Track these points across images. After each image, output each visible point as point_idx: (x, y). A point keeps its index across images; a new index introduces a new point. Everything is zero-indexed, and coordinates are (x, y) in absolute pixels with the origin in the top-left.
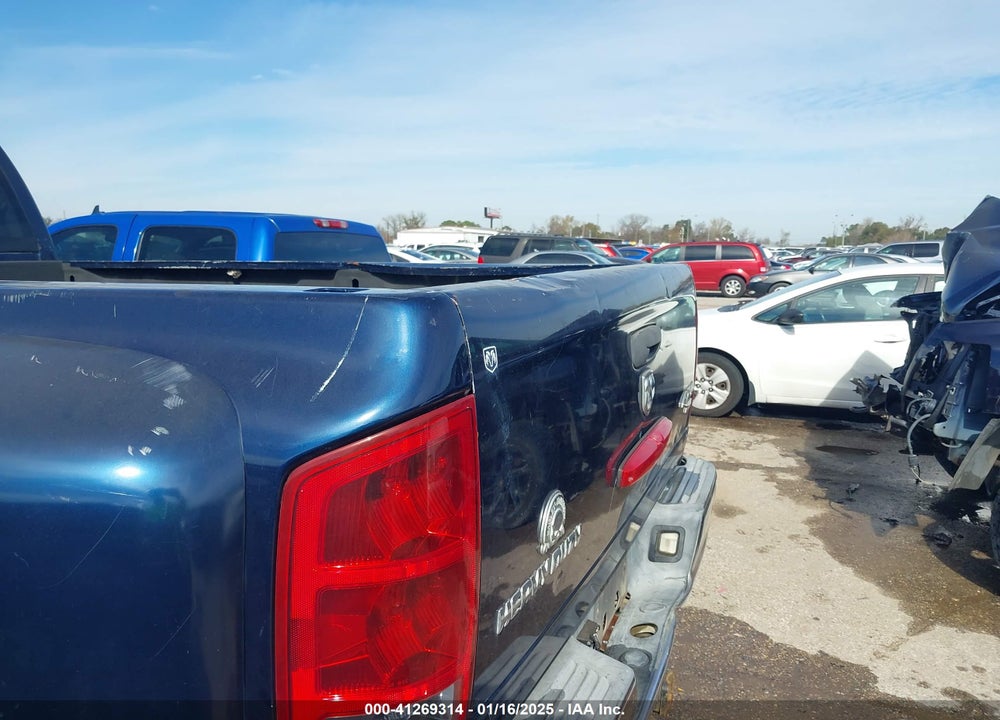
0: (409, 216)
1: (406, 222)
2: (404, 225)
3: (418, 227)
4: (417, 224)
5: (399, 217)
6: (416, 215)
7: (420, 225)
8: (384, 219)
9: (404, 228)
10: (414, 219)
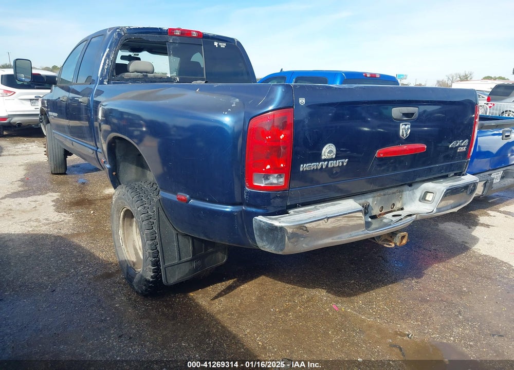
0: (462, 74)
1: (460, 78)
2: (459, 79)
3: (467, 80)
4: (467, 78)
5: (456, 74)
6: (467, 73)
7: (468, 79)
8: (447, 76)
9: (458, 81)
10: (466, 75)
